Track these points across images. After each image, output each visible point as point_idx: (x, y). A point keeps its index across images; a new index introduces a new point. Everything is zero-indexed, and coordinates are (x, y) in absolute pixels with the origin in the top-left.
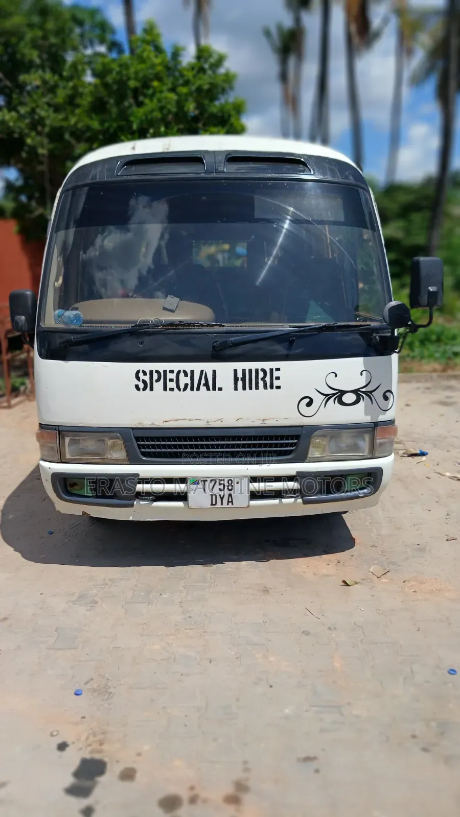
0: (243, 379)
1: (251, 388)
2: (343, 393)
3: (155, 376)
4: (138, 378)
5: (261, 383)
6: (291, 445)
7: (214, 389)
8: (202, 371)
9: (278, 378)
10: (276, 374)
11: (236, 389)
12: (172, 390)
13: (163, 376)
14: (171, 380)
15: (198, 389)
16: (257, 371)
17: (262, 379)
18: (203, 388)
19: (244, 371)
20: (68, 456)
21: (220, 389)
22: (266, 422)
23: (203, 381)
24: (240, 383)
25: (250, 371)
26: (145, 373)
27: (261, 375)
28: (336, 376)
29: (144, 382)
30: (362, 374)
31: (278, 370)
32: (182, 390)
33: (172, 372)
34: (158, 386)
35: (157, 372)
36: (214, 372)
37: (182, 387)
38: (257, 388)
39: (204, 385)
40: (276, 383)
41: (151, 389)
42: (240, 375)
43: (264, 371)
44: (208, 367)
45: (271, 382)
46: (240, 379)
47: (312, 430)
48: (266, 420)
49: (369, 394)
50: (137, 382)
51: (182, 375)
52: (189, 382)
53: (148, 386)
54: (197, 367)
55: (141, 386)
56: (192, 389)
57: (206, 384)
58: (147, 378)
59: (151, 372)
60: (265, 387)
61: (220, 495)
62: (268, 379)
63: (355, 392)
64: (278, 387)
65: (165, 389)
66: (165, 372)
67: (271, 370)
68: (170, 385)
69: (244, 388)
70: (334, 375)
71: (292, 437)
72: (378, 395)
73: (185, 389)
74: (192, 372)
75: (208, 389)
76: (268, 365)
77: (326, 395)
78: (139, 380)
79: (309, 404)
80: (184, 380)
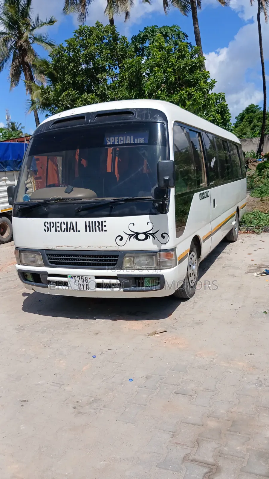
0: (89, 226)
1: (93, 231)
2: (138, 234)
3: (52, 225)
4: (45, 226)
5: (97, 228)
6: (115, 260)
7: (77, 231)
8: (71, 222)
9: (105, 226)
10: (104, 224)
11: (86, 231)
12: (59, 231)
13: (55, 224)
14: (58, 227)
15: (70, 231)
16: (95, 222)
17: (98, 226)
18: (72, 231)
19: (89, 222)
20: (24, 262)
21: (79, 231)
22: (101, 248)
23: (72, 227)
24: (88, 228)
25: (92, 222)
26: (48, 223)
27: (97, 224)
28: (134, 225)
29: (48, 227)
30: (148, 224)
31: (105, 222)
32: (63, 231)
33: (58, 223)
34: (53, 229)
35: (53, 223)
36: (76, 222)
37: (63, 230)
38: (96, 231)
39: (72, 229)
40: (104, 228)
41: (51, 231)
42: (88, 224)
43: (98, 222)
44: (73, 220)
45: (102, 228)
46: (88, 226)
47: (124, 253)
48: (101, 247)
49: (153, 235)
50: (45, 228)
51: (63, 224)
52: (66, 228)
53: (49, 229)
54: (69, 220)
55: (47, 229)
56: (67, 231)
57: (73, 229)
58: (48, 226)
59: (50, 223)
60: (99, 230)
61: (82, 284)
62: (100, 226)
63: (145, 233)
64: (105, 231)
65: (56, 231)
66: (56, 222)
67: (102, 222)
68: (58, 229)
69: (90, 231)
70: (133, 224)
71: (115, 256)
72: (158, 235)
73: (64, 231)
74: (67, 223)
75: (74, 231)
76: (100, 219)
77: (129, 235)
78: (45, 227)
79: (121, 239)
80: (64, 227)
